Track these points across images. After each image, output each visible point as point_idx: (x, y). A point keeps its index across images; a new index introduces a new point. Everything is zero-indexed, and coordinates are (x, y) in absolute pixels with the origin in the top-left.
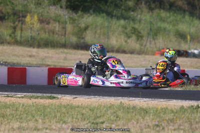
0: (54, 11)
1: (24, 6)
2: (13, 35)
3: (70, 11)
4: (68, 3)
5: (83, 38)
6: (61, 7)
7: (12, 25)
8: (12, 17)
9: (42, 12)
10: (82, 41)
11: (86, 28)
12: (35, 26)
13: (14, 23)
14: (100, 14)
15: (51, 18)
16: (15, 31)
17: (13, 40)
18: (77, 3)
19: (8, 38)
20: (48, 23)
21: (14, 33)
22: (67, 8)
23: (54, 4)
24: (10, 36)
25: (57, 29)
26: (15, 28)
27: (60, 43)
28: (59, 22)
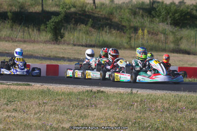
0: (162, 26)
1: (142, 23)
2: (129, 43)
3: (173, 27)
4: (173, 21)
5: (178, 45)
6: (167, 24)
7: (129, 36)
8: (129, 30)
9: (153, 28)
10: (177, 47)
11: (181, 38)
12: (145, 37)
13: (130, 35)
14: (194, 28)
15: (159, 31)
16: (131, 40)
17: (128, 47)
18: (178, 21)
19: (125, 45)
20: (157, 35)
21: (130, 41)
22: (171, 24)
23: (163, 22)
24: (127, 43)
25: (163, 39)
26: (130, 38)
27: (161, 48)
28: (164, 34)
